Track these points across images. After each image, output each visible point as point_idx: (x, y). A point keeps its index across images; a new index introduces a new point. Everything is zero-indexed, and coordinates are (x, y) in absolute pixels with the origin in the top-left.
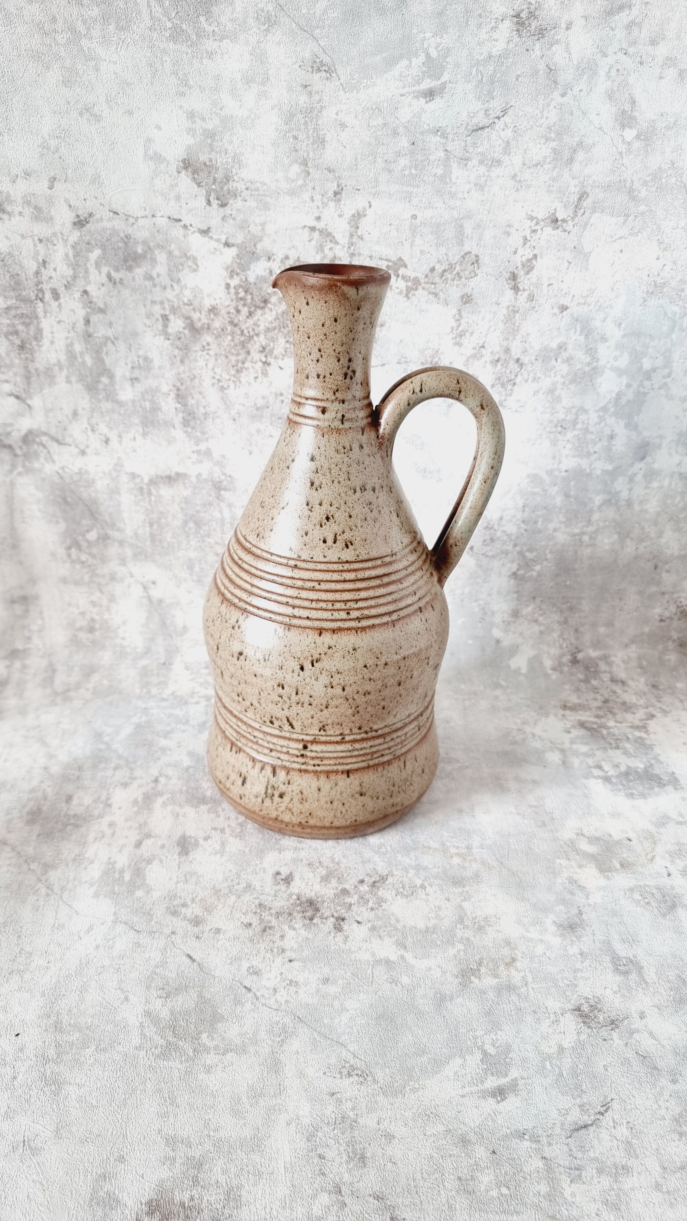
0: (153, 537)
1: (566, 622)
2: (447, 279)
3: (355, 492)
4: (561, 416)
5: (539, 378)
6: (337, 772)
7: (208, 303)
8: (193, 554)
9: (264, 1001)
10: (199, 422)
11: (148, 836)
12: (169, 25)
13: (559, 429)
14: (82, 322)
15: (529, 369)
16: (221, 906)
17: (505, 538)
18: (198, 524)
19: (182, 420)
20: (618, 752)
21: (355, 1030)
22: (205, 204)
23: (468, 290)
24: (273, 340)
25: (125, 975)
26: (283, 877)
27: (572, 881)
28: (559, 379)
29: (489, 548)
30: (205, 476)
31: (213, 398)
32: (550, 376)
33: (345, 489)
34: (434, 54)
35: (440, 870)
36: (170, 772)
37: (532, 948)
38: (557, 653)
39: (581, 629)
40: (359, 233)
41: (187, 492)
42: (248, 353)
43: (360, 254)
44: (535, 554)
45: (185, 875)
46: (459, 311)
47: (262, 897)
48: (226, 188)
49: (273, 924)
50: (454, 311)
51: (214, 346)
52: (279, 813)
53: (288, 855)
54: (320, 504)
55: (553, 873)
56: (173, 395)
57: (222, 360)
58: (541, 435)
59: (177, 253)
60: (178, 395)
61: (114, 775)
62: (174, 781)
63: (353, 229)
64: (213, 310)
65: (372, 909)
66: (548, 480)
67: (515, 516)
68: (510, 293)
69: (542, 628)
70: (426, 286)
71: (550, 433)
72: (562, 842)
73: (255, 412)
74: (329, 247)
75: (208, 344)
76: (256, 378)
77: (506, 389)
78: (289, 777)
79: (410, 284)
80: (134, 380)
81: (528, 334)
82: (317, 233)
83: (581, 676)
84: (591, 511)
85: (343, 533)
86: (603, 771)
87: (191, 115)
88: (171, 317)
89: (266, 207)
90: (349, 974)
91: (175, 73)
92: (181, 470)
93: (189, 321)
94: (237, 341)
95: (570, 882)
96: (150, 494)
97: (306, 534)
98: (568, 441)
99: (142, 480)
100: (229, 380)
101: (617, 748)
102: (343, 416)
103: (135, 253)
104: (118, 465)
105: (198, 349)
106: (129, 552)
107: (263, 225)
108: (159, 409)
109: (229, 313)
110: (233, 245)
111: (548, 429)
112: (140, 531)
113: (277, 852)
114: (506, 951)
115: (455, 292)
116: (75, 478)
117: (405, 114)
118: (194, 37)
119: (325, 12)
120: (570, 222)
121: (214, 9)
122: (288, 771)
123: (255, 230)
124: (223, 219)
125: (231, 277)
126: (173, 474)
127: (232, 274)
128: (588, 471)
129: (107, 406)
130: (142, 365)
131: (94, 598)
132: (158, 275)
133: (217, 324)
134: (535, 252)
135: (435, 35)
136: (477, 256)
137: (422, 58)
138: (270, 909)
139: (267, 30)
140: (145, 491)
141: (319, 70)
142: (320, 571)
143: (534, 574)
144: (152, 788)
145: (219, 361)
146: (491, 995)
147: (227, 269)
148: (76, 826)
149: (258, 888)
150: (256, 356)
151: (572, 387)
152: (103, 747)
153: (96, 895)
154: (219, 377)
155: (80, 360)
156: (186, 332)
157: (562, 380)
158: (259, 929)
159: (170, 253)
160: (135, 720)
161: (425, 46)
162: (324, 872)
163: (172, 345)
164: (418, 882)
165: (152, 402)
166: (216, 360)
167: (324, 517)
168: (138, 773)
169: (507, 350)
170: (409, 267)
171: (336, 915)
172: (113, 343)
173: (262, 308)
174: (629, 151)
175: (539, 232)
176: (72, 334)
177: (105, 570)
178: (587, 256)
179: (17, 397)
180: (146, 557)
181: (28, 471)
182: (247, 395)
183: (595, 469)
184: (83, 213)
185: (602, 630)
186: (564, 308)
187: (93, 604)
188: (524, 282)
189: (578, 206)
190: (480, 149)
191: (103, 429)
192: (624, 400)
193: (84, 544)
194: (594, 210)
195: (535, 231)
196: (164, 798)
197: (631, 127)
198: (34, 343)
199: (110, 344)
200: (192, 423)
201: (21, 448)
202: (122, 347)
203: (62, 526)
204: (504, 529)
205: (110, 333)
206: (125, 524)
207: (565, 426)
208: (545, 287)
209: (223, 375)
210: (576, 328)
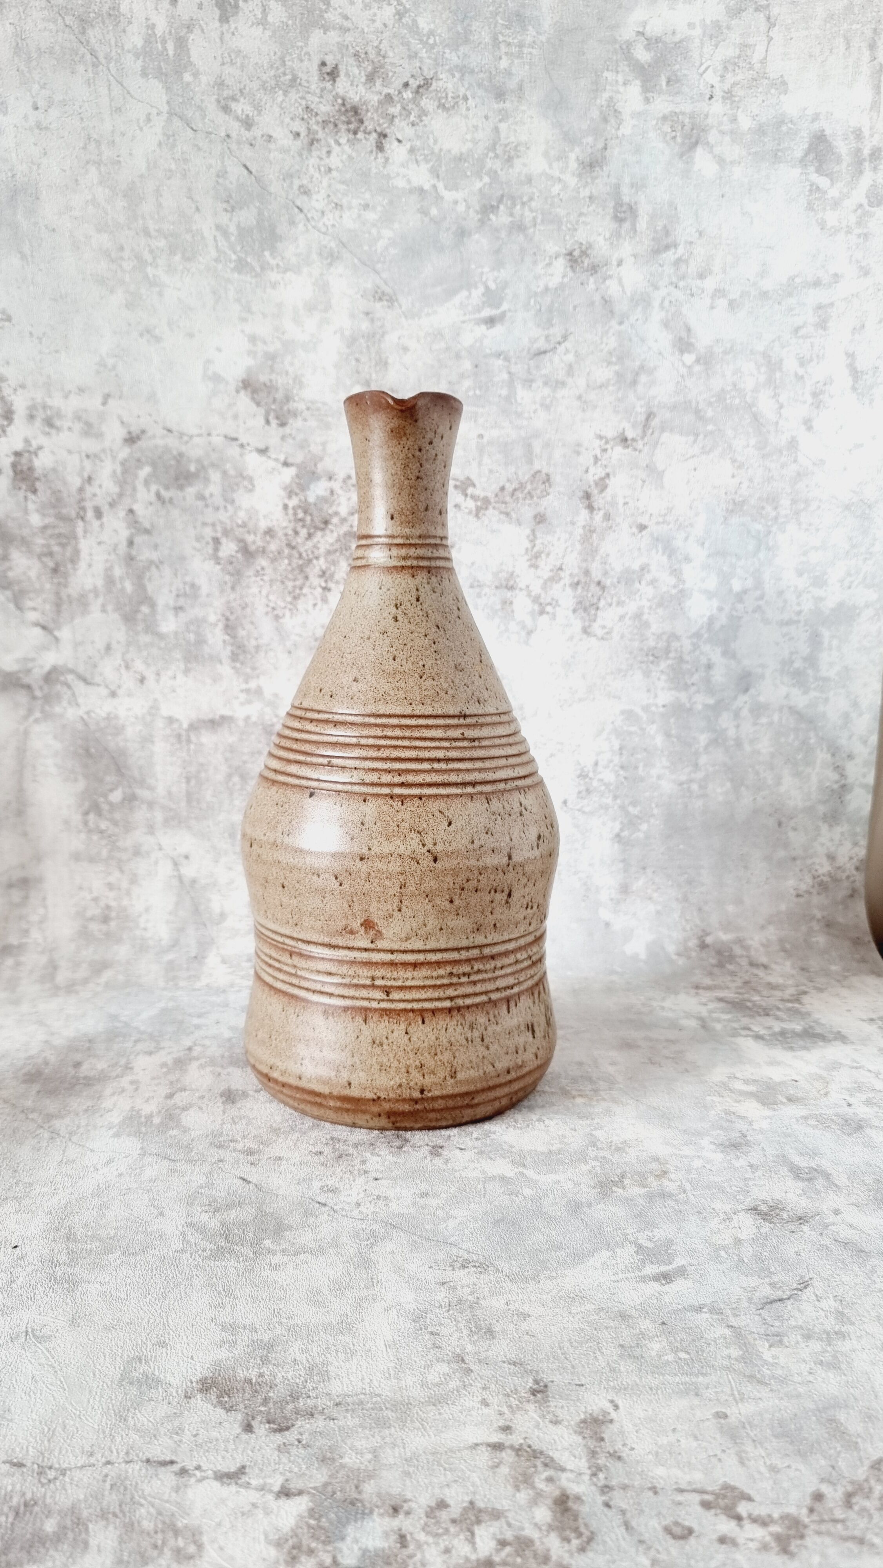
0: (189, 796)
1: (686, 898)
2: (518, 499)
4: (652, 643)
5: (624, 602)
7: (263, 525)
10: (249, 657)
13: (651, 658)
14: (124, 544)
15: (612, 592)
17: (603, 788)
19: (230, 654)
22: (263, 423)
23: (541, 509)
24: (334, 563)
28: (645, 603)
29: (586, 801)
30: (254, 719)
31: (266, 627)
32: (635, 600)
34: (492, 286)
38: (680, 936)
39: (705, 908)
41: (232, 739)
42: (307, 578)
44: (638, 808)
45: (233, 1119)
46: (533, 531)
48: (285, 408)
50: (528, 531)
51: (269, 571)
56: (221, 626)
57: (277, 586)
58: (632, 665)
59: (232, 472)
60: (227, 627)
64: (269, 532)
66: (644, 716)
67: (612, 761)
68: (585, 513)
69: (659, 907)
70: (497, 505)
71: (641, 662)
75: (263, 569)
76: (315, 605)
77: (589, 614)
79: (479, 504)
80: (178, 609)
81: (608, 555)
83: (714, 961)
84: (697, 753)
87: (253, 339)
88: (224, 540)
89: (328, 427)
91: (238, 300)
92: (226, 712)
94: (294, 565)
96: (189, 741)
98: (662, 672)
99: (181, 725)
100: (285, 607)
101: (767, 1015)
103: (188, 471)
104: (154, 708)
105: (251, 574)
106: (159, 816)
107: (324, 444)
108: (205, 642)
109: (286, 535)
110: (292, 465)
111: (639, 658)
112: (174, 789)
115: (527, 512)
116: (102, 725)
117: (468, 339)
118: (258, 269)
119: (386, 249)
120: (639, 442)
121: (278, 245)
123: (315, 449)
124: (283, 438)
125: (290, 497)
126: (217, 717)
127: (291, 494)
128: (688, 705)
129: (145, 638)
130: (188, 592)
131: (111, 879)
132: (211, 495)
134: (608, 470)
135: (493, 269)
136: (547, 475)
137: (481, 289)
139: (330, 264)
140: (184, 738)
141: (380, 299)
143: (641, 835)
145: (275, 587)
147: (285, 489)
150: (315, 581)
151: (660, 611)
154: (273, 605)
155: (119, 586)
156: (239, 555)
157: (648, 604)
159: (225, 473)
161: (484, 279)
163: (223, 570)
165: (197, 634)
166: (271, 586)
169: (587, 572)
170: (478, 485)
172: (157, 567)
173: (323, 529)
174: (691, 374)
175: (610, 451)
176: (113, 557)
177: (127, 842)
178: (661, 475)
179: (44, 628)
180: (180, 822)
181: (47, 716)
182: (304, 624)
183: (695, 703)
184: (135, 430)
185: (730, 908)
186: (642, 528)
187: (110, 886)
188: (599, 501)
189: (646, 425)
190: (543, 372)
191: (139, 665)
192: (717, 625)
193: (105, 807)
194: (663, 430)
195: (605, 450)
196: (202, 1061)
197: (689, 352)
198: (69, 566)
199: (153, 569)
200: (241, 657)
201: (41, 688)
202: (167, 571)
203: (81, 785)
204: (600, 776)
205: (155, 556)
206: (157, 780)
207: (656, 655)
208: (621, 505)
209: (278, 603)
210: (657, 549)
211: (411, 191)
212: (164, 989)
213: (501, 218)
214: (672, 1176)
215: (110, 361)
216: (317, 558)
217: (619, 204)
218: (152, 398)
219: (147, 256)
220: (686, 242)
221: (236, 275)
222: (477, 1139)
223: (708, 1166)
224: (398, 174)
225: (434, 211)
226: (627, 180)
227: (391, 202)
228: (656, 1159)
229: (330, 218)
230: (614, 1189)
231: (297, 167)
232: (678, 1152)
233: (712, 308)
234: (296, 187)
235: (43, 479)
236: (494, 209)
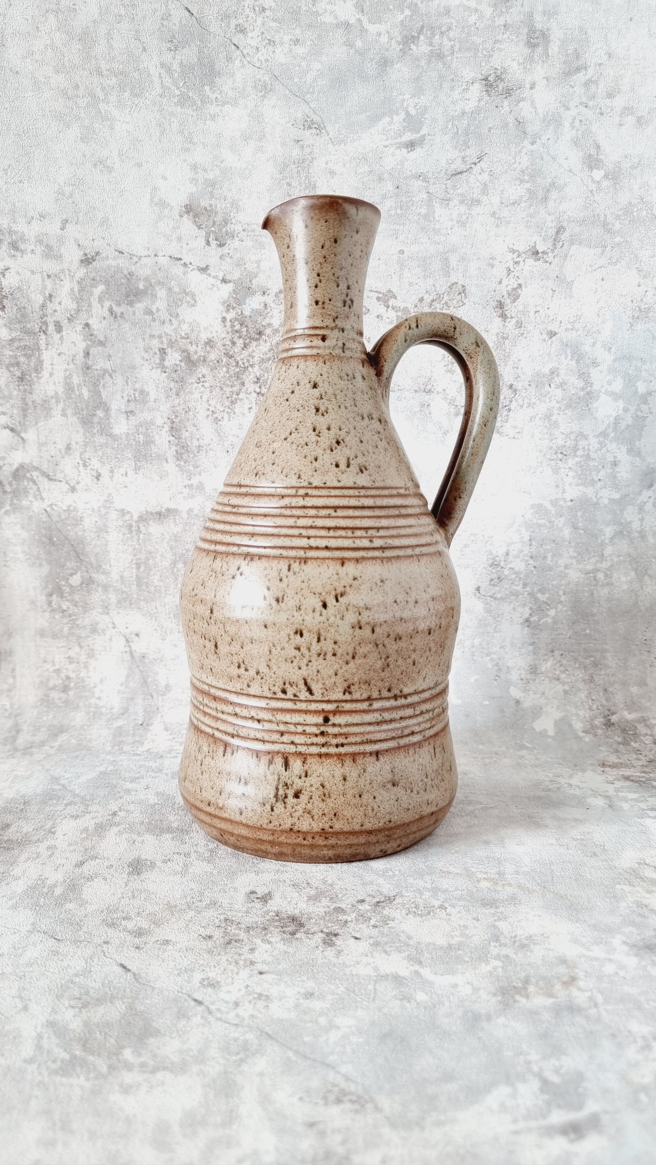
0: (139, 580)
1: (592, 680)
2: (436, 309)
4: (560, 442)
5: (534, 404)
6: (364, 754)
7: (204, 336)
12: (177, 92)
13: (560, 456)
14: (82, 354)
15: (523, 394)
17: (513, 576)
19: (175, 453)
22: (204, 244)
24: (267, 370)
28: (554, 404)
29: (498, 588)
30: (196, 512)
31: (207, 430)
32: (545, 402)
34: (413, 112)
38: (587, 715)
39: (611, 689)
41: (177, 530)
42: (243, 384)
44: (547, 595)
48: (224, 230)
49: (241, 937)
51: (209, 378)
52: (295, 821)
53: (267, 877)
56: (167, 428)
57: (217, 392)
58: (542, 463)
59: (176, 289)
60: (172, 428)
61: (64, 809)
64: (209, 343)
66: (553, 510)
67: (522, 551)
68: (498, 321)
69: (567, 687)
71: (551, 460)
75: (204, 376)
76: (250, 408)
78: (306, 767)
79: (401, 314)
80: (129, 413)
81: (519, 361)
83: (619, 739)
84: (603, 545)
87: (194, 167)
88: (169, 351)
89: (262, 246)
91: (181, 132)
92: (172, 506)
93: (185, 354)
94: (232, 373)
96: (139, 531)
98: (570, 469)
99: (132, 516)
100: (223, 411)
103: (137, 288)
104: (108, 502)
105: (194, 381)
106: (113, 598)
107: (258, 262)
108: (153, 442)
109: (224, 345)
110: (230, 281)
111: (548, 457)
112: (126, 574)
113: (253, 874)
116: (63, 516)
117: (389, 163)
118: (199, 102)
119: (315, 80)
120: (550, 254)
121: (217, 80)
122: (305, 758)
123: (251, 267)
124: (222, 257)
125: (228, 311)
126: (163, 510)
127: (229, 308)
128: (595, 500)
129: (101, 440)
130: (138, 398)
131: (72, 653)
132: (158, 310)
134: (520, 282)
135: (413, 96)
136: (463, 286)
137: (402, 115)
139: (264, 96)
140: (134, 529)
141: (310, 127)
142: (335, 497)
145: (214, 393)
147: (223, 303)
150: (251, 387)
151: (569, 412)
153: (14, 907)
154: (213, 409)
155: (77, 393)
156: (183, 364)
157: (558, 405)
159: (170, 289)
161: (405, 106)
163: (168, 377)
165: (146, 435)
166: (211, 392)
170: (399, 298)
172: (111, 375)
173: (257, 340)
174: (599, 189)
175: (522, 263)
176: (72, 366)
177: (86, 620)
178: (570, 285)
179: (12, 430)
180: (131, 604)
181: (15, 509)
183: (601, 498)
184: (91, 252)
185: (634, 690)
186: (552, 334)
187: (71, 660)
188: (511, 309)
189: (556, 240)
190: (459, 191)
191: (95, 463)
192: (623, 425)
193: (67, 590)
194: (572, 243)
195: (517, 263)
196: (121, 828)
197: (598, 169)
198: (34, 375)
199: (107, 376)
200: (185, 456)
201: (10, 484)
202: (119, 379)
203: (46, 569)
204: (512, 565)
205: (108, 366)
206: (110, 566)
207: (565, 453)
208: (532, 314)
209: (218, 407)
210: (566, 354)
211: (337, 26)
212: (109, 753)
213: (422, 48)
214: (581, 984)
215: (67, 190)
216: (252, 366)
217: (532, 30)
218: (105, 222)
219: (100, 94)
220: (596, 64)
221: (179, 109)
222: (375, 926)
223: (622, 973)
224: (326, 11)
225: (359, 44)
226: (540, 8)
227: (320, 37)
228: (563, 961)
229: (262, 55)
230: (517, 997)
231: (234, 8)
232: (587, 953)
233: (621, 125)
234: (232, 26)
235: (10, 297)
236: (414, 39)
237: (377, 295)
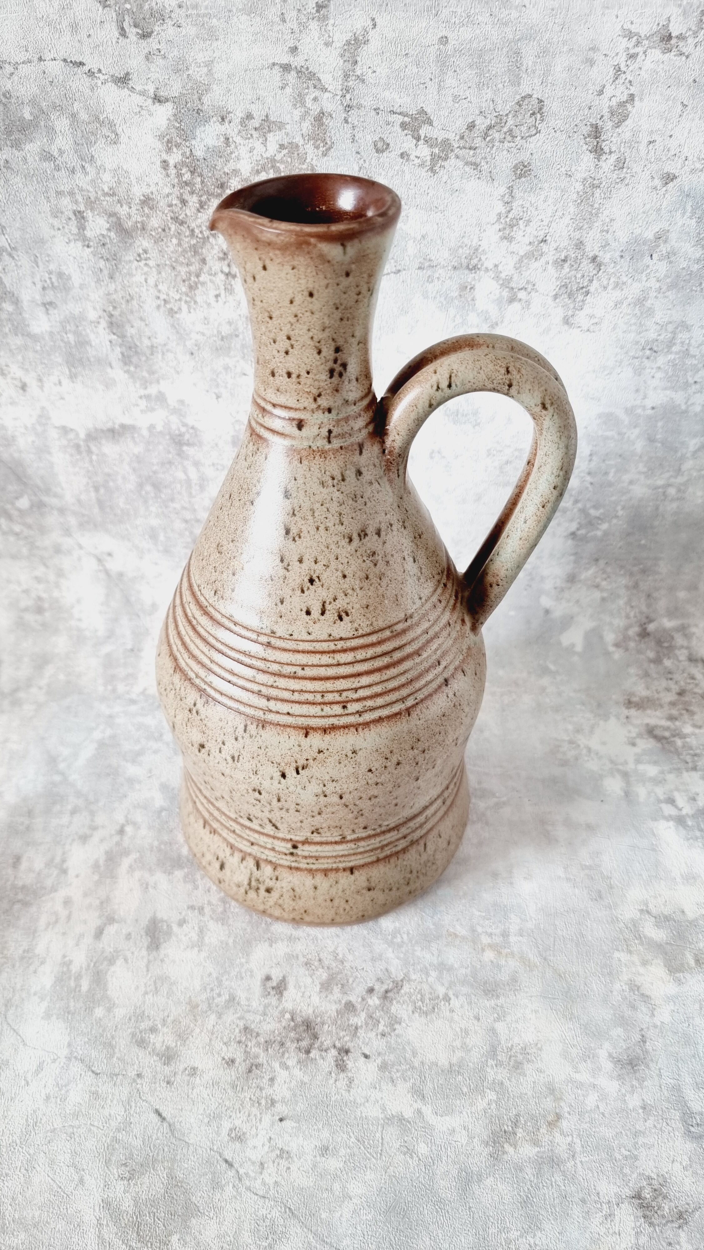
0: (100, 503)
1: (636, 586)
2: (492, 141)
3: (351, 540)
4: (652, 335)
5: (625, 283)
6: (337, 870)
7: (138, 192)
8: (155, 522)
9: (248, 1183)
10: (144, 359)
11: (111, 920)
13: (647, 353)
15: (610, 271)
16: (197, 1030)
18: (157, 487)
19: (120, 356)
20: (696, 775)
21: (360, 1232)
22: (117, 34)
23: (524, 157)
25: (80, 1144)
26: (274, 984)
27: (634, 987)
28: (653, 284)
30: (159, 428)
31: (160, 325)
32: (640, 281)
33: (336, 539)
35: (468, 971)
36: (139, 817)
37: (581, 1098)
38: (622, 624)
39: (656, 595)
40: (358, 73)
41: (138, 449)
42: (204, 261)
43: (359, 107)
44: (601, 511)
45: (155, 982)
46: (510, 188)
47: (248, 1016)
48: (146, 7)
49: (260, 1060)
50: (503, 189)
51: (153, 254)
52: (268, 907)
53: (281, 948)
54: (301, 561)
55: (610, 974)
56: (103, 324)
57: (167, 272)
58: (621, 362)
59: (83, 116)
60: (111, 324)
61: (70, 823)
62: (143, 832)
63: (349, 66)
64: (147, 201)
65: (383, 1035)
66: (626, 419)
68: (588, 159)
69: (605, 595)
70: (461, 153)
71: (634, 358)
72: (622, 925)
73: (219, 343)
74: (312, 97)
75: (145, 252)
76: (217, 296)
77: (574, 301)
78: (277, 873)
79: (436, 152)
80: (48, 306)
81: (612, 220)
82: (293, 73)
83: (651, 654)
84: (682, 459)
85: (335, 599)
86: (676, 807)
88: (89, 215)
89: (212, 35)
90: (353, 1140)
92: (127, 421)
93: (114, 219)
95: (631, 990)
96: (89, 452)
97: (282, 602)
98: (659, 368)
99: (77, 434)
100: (180, 300)
101: (695, 769)
102: (330, 432)
103: (21, 119)
104: (43, 418)
105: (132, 258)
106: (73, 521)
107: (209, 64)
108: (88, 343)
109: (170, 206)
110: (167, 100)
111: (632, 353)
112: (83, 497)
113: (267, 944)
114: (548, 1103)
115: (504, 160)
120: (690, 40)
122: (275, 867)
123: (199, 73)
124: (148, 57)
125: (169, 150)
126: (117, 426)
127: (170, 144)
128: (683, 407)
129: (16, 341)
130: (56, 284)
131: (37, 573)
132: (61, 152)
133: (155, 222)
134: (632, 90)
136: (540, 101)
138: (258, 1035)
140: (83, 448)
142: (303, 652)
143: (599, 533)
144: (118, 844)
145: (164, 275)
146: (529, 1172)
147: (161, 137)
148: (26, 904)
149: (243, 1002)
150: (215, 265)
151: (672, 294)
152: (57, 778)
153: (47, 1016)
154: (165, 297)
156: (112, 234)
157: (658, 285)
158: (243, 1068)
159: (74, 116)
160: (97, 735)
162: (325, 976)
163: (94, 254)
164: (441, 991)
165: (77, 333)
166: (159, 273)
167: (306, 579)
168: (100, 819)
169: (579, 245)
170: (435, 123)
171: (338, 1045)
172: (10, 255)
175: (641, 57)
177: (46, 542)
180: (95, 526)
182: (206, 321)
183: (693, 404)
186: (669, 178)
187: (38, 579)
188: (612, 139)
193: (15, 513)
195: (633, 56)
200: (135, 360)
202: (24, 260)
206: (63, 489)
207: (655, 349)
208: (643, 147)
209: (171, 294)
210: (684, 208)
237: (400, 119)
